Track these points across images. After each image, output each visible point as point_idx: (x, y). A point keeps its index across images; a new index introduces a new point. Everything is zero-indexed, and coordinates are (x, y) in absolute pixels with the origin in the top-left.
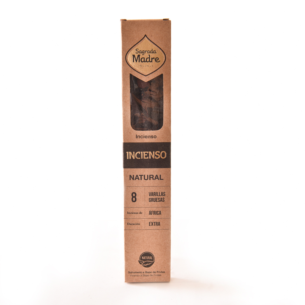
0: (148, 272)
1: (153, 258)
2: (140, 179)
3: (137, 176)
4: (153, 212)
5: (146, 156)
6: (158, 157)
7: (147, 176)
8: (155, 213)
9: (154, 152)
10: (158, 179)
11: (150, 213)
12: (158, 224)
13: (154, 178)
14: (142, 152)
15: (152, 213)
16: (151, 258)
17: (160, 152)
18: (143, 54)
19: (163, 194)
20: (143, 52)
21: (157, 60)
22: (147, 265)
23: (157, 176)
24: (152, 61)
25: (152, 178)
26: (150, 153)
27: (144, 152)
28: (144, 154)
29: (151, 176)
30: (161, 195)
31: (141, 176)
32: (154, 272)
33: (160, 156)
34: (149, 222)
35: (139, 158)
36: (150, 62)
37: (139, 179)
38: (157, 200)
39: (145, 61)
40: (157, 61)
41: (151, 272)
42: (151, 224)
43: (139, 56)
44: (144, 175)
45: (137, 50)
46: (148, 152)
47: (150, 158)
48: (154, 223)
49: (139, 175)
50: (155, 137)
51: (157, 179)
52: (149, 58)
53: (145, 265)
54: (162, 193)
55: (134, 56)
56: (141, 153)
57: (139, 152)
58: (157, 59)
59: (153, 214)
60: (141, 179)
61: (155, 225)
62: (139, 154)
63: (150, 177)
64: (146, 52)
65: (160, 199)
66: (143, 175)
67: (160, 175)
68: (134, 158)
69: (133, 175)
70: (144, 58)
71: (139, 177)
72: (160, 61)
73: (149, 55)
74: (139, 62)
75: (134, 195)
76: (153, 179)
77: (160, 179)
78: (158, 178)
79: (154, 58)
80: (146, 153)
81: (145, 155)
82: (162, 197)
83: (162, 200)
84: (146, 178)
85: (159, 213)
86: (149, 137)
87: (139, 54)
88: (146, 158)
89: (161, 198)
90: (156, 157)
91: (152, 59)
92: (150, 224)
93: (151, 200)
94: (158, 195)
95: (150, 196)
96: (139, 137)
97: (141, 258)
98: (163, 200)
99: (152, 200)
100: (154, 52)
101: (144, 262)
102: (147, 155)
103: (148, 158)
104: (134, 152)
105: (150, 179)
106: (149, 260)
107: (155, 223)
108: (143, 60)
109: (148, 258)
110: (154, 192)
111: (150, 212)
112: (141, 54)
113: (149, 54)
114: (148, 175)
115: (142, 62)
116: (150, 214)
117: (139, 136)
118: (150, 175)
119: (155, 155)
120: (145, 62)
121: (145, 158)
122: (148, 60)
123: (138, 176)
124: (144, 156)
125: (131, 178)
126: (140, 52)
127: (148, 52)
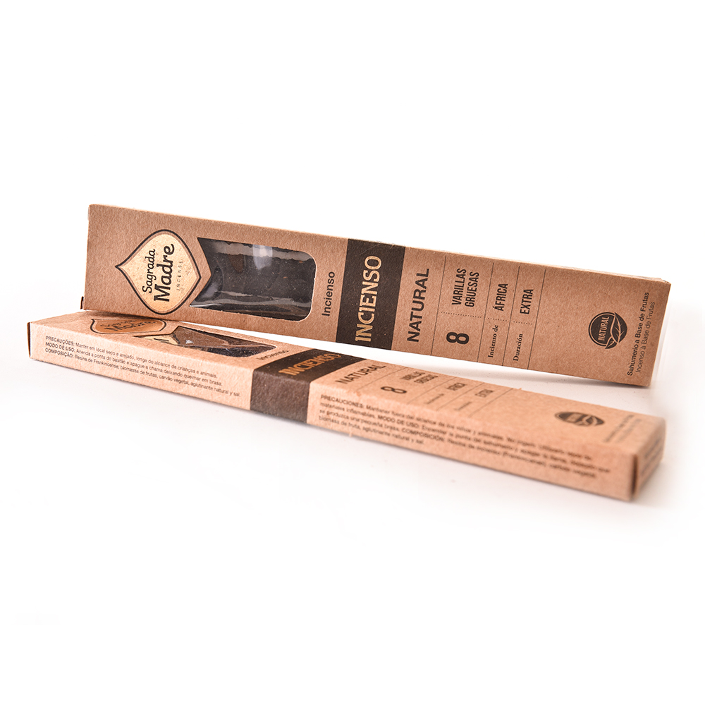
0: (640, 331)
1: (606, 316)
2: (419, 320)
3: (411, 325)
4: (498, 302)
5: (371, 301)
6: (375, 276)
7: (415, 304)
8: (501, 296)
9: (364, 283)
10: (426, 280)
11: (499, 307)
12: (528, 294)
13: (422, 289)
14: (361, 309)
15: (500, 304)
16: (605, 321)
17: (367, 269)
18: (154, 278)
19: (460, 274)
20: (150, 277)
21: (169, 250)
22: (620, 332)
23: (417, 283)
24: (171, 262)
25: (420, 292)
26: (364, 291)
27: (362, 303)
28: (364, 304)
29: (417, 294)
30: (463, 278)
31: (412, 316)
32: (642, 317)
33: (375, 270)
34: (521, 312)
35: (373, 315)
36: (172, 265)
37: (420, 322)
38: (472, 290)
39: (168, 275)
40: (171, 251)
41: (641, 325)
42: (525, 309)
43: (157, 287)
44: (413, 309)
45: (145, 289)
46: (363, 297)
47: (376, 293)
48: (524, 303)
49: (411, 320)
50: (332, 274)
51: (426, 282)
52: (163, 266)
53: (620, 335)
54: (457, 276)
55: (156, 298)
56: (362, 311)
57: (360, 314)
58: (167, 250)
59: (502, 302)
60: (421, 317)
61: (530, 300)
62: (363, 314)
63: (418, 297)
64: (151, 271)
65: (472, 282)
66: (412, 312)
67: (418, 275)
68: (371, 328)
69: (409, 332)
70: (163, 277)
71: (415, 320)
72: (172, 245)
73: (158, 265)
74: (169, 288)
75: (452, 337)
76: (425, 291)
77: (427, 275)
78: (424, 281)
79: (165, 257)
80: (364, 301)
81: (367, 303)
82: (467, 277)
83: (475, 278)
84: (419, 306)
85: (502, 290)
86: (330, 288)
87: (153, 287)
88: (375, 302)
89: (470, 279)
90: (375, 280)
91: (165, 261)
92: (525, 312)
93: (470, 302)
94: (461, 284)
95: (460, 303)
96: (327, 310)
97: (601, 342)
98: (475, 276)
99: (470, 300)
100: (152, 253)
101: (612, 337)
102: (368, 299)
103: (375, 298)
104: (358, 326)
105: (424, 298)
106: (609, 326)
107: (525, 300)
108: (166, 281)
109: (604, 325)
110: (454, 293)
111: (496, 308)
112: (154, 282)
113: (155, 265)
114: (414, 302)
115: (170, 283)
116: (502, 307)
117: (326, 308)
118: (415, 297)
119: (372, 281)
120: (171, 276)
121: (374, 305)
122: (167, 270)
123: (411, 322)
124: (371, 305)
125: (415, 338)
126: (149, 283)
127: (151, 266)
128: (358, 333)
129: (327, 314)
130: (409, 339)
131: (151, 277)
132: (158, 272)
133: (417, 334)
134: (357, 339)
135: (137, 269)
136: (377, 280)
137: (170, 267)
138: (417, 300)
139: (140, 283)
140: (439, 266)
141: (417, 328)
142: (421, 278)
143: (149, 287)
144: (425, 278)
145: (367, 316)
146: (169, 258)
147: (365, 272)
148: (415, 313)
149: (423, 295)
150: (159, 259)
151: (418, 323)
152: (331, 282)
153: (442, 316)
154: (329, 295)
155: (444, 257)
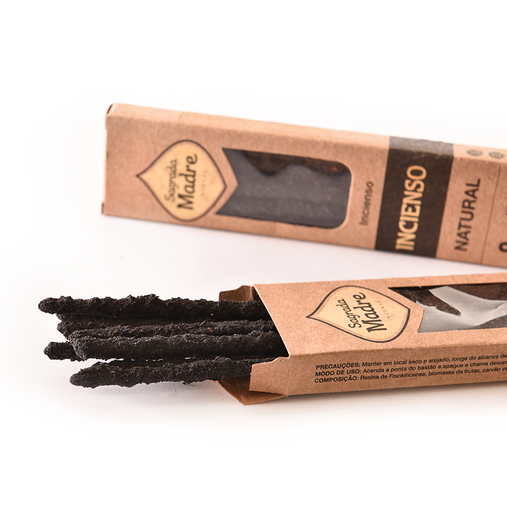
128: (399, 241)
129: (364, 222)
130: (458, 248)
131: (173, 186)
132: (181, 182)
133: (465, 244)
134: (398, 247)
135: (158, 178)
136: (422, 189)
137: (193, 176)
138: (466, 210)
139: (162, 191)
140: (492, 176)
141: (466, 238)
142: (470, 188)
143: (172, 195)
144: (474, 188)
145: (409, 225)
146: (192, 167)
147: (407, 182)
148: (463, 223)
149: (473, 205)
150: (181, 168)
151: (466, 233)
152: (369, 192)
153: (493, 226)
154: (367, 204)
155: (498, 167)
